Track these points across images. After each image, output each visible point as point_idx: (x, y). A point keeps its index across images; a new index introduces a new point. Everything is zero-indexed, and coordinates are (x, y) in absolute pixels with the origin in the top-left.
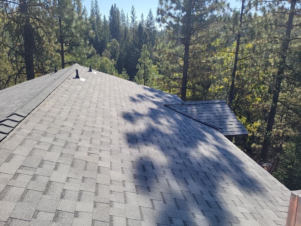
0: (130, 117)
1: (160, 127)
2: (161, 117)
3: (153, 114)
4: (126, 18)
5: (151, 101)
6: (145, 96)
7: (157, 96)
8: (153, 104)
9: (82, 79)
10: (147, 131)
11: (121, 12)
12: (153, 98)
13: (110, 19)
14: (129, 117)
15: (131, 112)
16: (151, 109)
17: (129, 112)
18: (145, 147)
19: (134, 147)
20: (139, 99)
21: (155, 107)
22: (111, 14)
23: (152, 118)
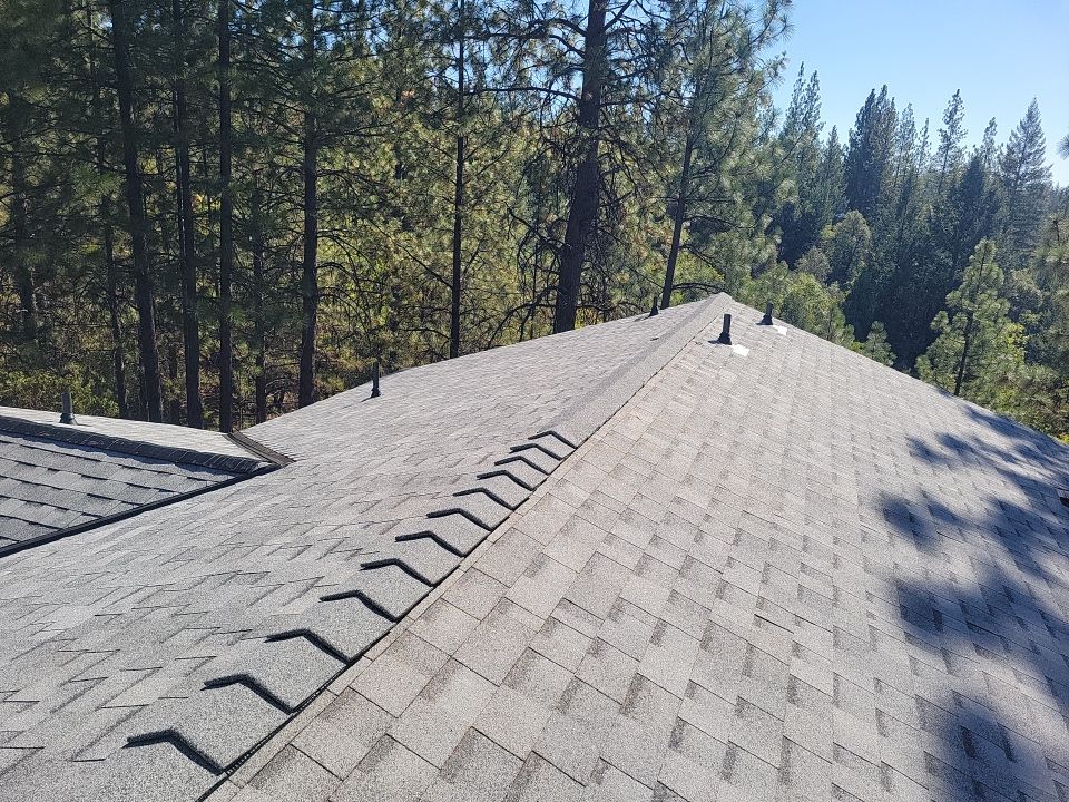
0: (912, 519)
1: (1041, 589)
2: (1048, 549)
3: (1010, 527)
4: (919, 136)
5: (997, 469)
6: (972, 444)
7: (1026, 452)
8: (1011, 485)
9: (738, 349)
10: (984, 595)
11: (900, 117)
12: (1009, 458)
13: (853, 142)
14: (906, 518)
15: (912, 497)
16: (1002, 505)
17: (907, 497)
18: (973, 655)
19: (927, 646)
20: (946, 452)
21: (1016, 497)
22: (860, 124)
23: (1005, 544)
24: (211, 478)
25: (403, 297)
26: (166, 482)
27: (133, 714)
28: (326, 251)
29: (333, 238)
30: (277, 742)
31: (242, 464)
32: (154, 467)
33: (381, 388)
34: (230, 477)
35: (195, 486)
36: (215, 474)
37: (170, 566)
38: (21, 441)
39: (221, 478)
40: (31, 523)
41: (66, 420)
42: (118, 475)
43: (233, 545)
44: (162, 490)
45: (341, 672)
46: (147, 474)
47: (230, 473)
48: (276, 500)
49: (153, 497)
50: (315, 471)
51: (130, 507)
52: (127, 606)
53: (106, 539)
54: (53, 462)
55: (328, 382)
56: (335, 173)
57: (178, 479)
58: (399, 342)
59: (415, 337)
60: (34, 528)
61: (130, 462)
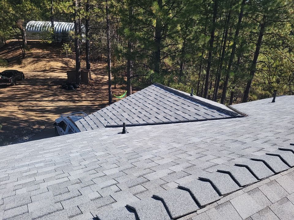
24: (225, 116)
25: (283, 74)
26: (214, 114)
27: (216, 165)
28: (261, 57)
29: (264, 54)
30: (255, 186)
31: (234, 114)
32: (211, 110)
33: (276, 100)
34: (230, 116)
35: (220, 117)
36: (226, 115)
37: (217, 134)
38: (183, 98)
39: (228, 116)
40: (183, 117)
41: (191, 95)
42: (203, 110)
43: (234, 133)
44: (212, 116)
45: (273, 175)
46: (209, 111)
47: (230, 115)
48: (245, 125)
49: (210, 117)
50: (255, 120)
51: (204, 118)
52: (208, 141)
53: (200, 125)
54: (189, 104)
55: (252, 96)
56: (269, 34)
57: (216, 114)
58: (279, 87)
59: (285, 86)
60: (183, 118)
61: (205, 107)
